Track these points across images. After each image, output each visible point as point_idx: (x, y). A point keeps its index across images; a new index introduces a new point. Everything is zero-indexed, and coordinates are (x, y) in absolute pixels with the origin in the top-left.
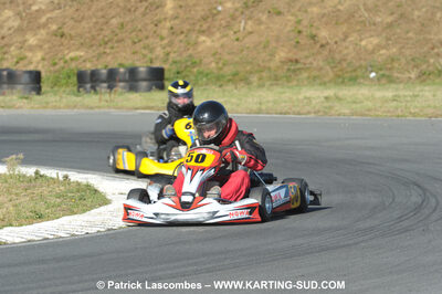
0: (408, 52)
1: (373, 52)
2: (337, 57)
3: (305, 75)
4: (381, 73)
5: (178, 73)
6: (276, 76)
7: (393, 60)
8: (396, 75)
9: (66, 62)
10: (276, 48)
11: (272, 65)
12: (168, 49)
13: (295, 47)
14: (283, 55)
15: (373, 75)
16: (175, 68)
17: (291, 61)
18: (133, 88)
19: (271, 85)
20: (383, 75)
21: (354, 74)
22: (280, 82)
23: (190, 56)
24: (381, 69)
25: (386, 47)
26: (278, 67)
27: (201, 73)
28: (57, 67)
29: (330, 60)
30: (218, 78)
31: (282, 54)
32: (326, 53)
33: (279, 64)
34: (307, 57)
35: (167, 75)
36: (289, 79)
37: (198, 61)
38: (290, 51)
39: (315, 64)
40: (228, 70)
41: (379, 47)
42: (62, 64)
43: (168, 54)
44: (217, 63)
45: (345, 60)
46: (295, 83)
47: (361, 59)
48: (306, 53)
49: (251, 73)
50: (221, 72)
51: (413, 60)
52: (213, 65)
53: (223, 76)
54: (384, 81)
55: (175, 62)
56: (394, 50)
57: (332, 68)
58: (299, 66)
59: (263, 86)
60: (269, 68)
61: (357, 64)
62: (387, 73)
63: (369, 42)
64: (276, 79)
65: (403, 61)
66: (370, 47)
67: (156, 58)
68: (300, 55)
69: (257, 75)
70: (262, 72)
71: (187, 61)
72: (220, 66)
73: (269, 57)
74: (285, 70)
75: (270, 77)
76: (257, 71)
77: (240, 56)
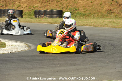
3: (113, 15)
9: (34, 8)
10: (104, 5)
13: (110, 5)
17: (108, 10)
18: (52, 17)
19: (101, 18)
22: (104, 17)
26: (104, 12)
27: (78, 13)
28: (31, 9)
31: (106, 8)
32: (120, 7)
34: (114, 9)
36: (107, 16)
37: (78, 9)
38: (109, 7)
39: (117, 11)
40: (87, 12)
42: (32, 8)
43: (68, 6)
44: (84, 10)
46: (109, 17)
48: (114, 7)
49: (95, 13)
50: (85, 13)
52: (83, 10)
53: (85, 14)
55: (70, 9)
58: (111, 12)
59: (98, 18)
60: (101, 12)
64: (103, 16)
67: (64, 7)
68: (112, 8)
69: (97, 14)
70: (98, 13)
71: (74, 9)
72: (85, 11)
73: (101, 8)
74: (106, 13)
75: (101, 15)
76: (97, 13)
77: (92, 8)
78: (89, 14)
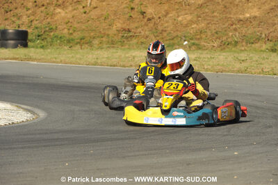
0: (213, 27)
1: (186, 26)
2: (160, 28)
3: (134, 41)
4: (193, 41)
5: (39, 36)
6: (112, 41)
7: (201, 32)
8: (203, 43)
10: (114, 20)
11: (110, 32)
12: (32, 18)
13: (128, 20)
14: (119, 25)
15: (186, 42)
16: (36, 32)
17: (124, 30)
18: (4, 46)
19: (109, 47)
20: (194, 44)
21: (171, 42)
22: (116, 46)
23: (49, 24)
24: (192, 39)
25: (197, 22)
26: (115, 35)
27: (56, 37)
29: (154, 30)
30: (69, 41)
32: (151, 25)
33: (116, 32)
34: (136, 27)
35: (30, 37)
36: (122, 44)
37: (54, 27)
38: (124, 23)
39: (143, 33)
40: (77, 35)
41: (192, 22)
43: (31, 21)
44: (69, 29)
45: (165, 31)
46: (127, 46)
47: (177, 30)
48: (136, 25)
49: (94, 38)
50: (72, 37)
51: (216, 33)
52: (66, 30)
53: (72, 40)
54: (193, 48)
55: (37, 28)
56: (203, 25)
57: (155, 37)
58: (131, 34)
59: (102, 48)
60: (108, 35)
61: (175, 34)
62: (196, 42)
63: (184, 18)
64: (112, 44)
65: (209, 34)
66: (185, 22)
67: (22, 24)
68: (132, 26)
69: (98, 39)
70: (102, 37)
71: (46, 27)
72: (71, 32)
73: (108, 27)
74: (120, 37)
75: (108, 42)
76: (98, 37)
77: (86, 25)
78: (81, 39)
